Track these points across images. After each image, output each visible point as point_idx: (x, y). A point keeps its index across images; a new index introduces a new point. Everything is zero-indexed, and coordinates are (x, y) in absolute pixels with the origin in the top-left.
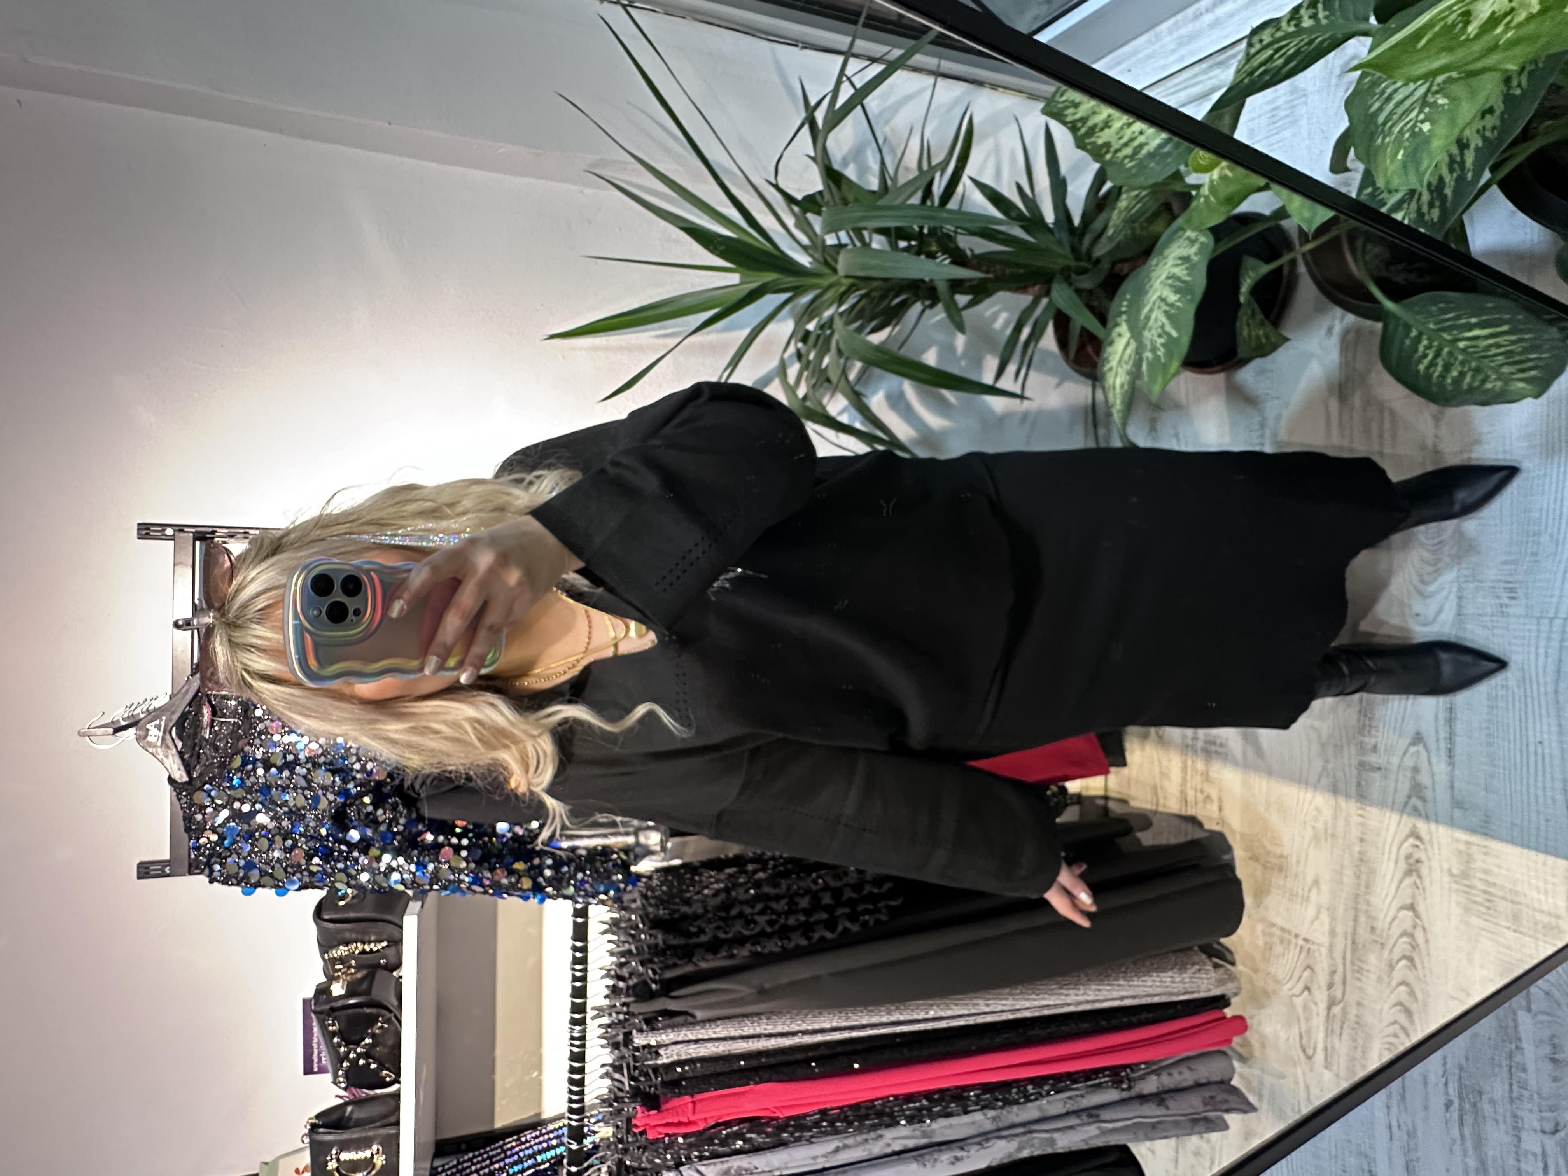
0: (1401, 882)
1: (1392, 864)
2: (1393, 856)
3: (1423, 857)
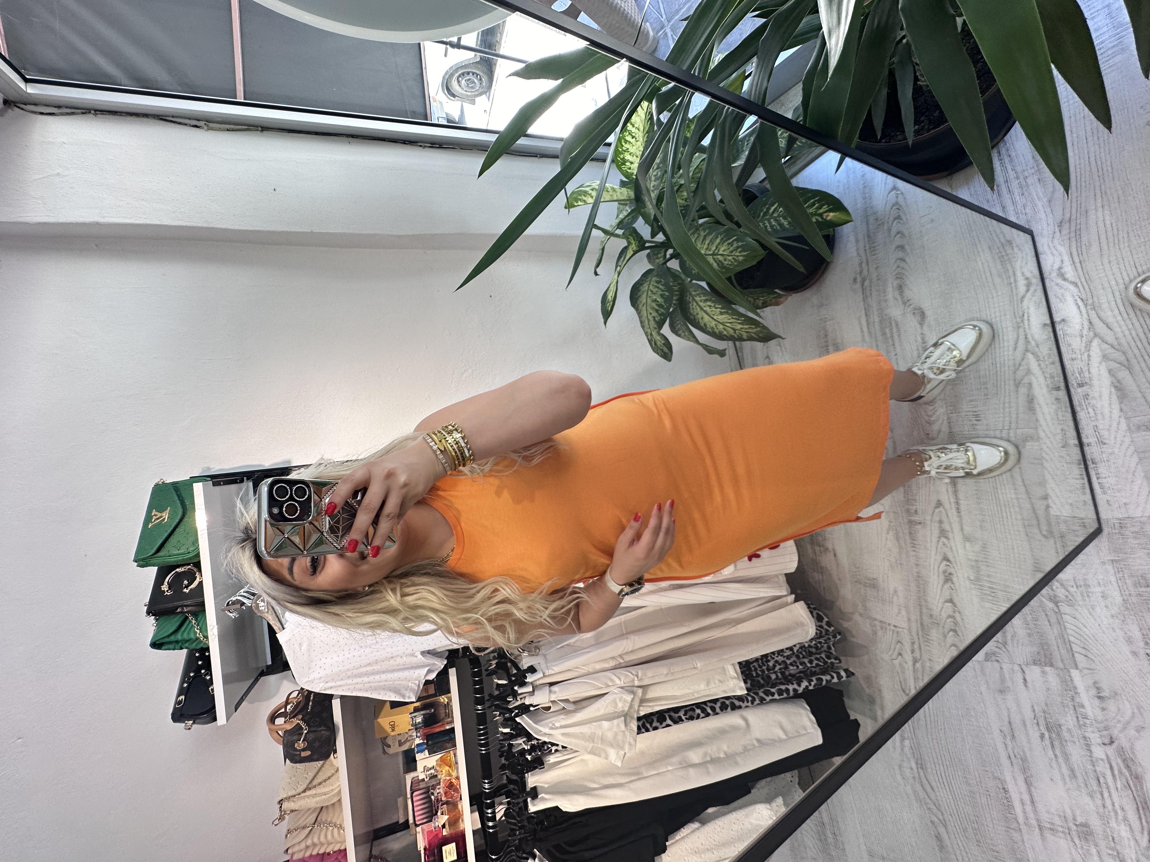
0: (943, 586)
1: (936, 577)
2: (936, 572)
3: (952, 571)
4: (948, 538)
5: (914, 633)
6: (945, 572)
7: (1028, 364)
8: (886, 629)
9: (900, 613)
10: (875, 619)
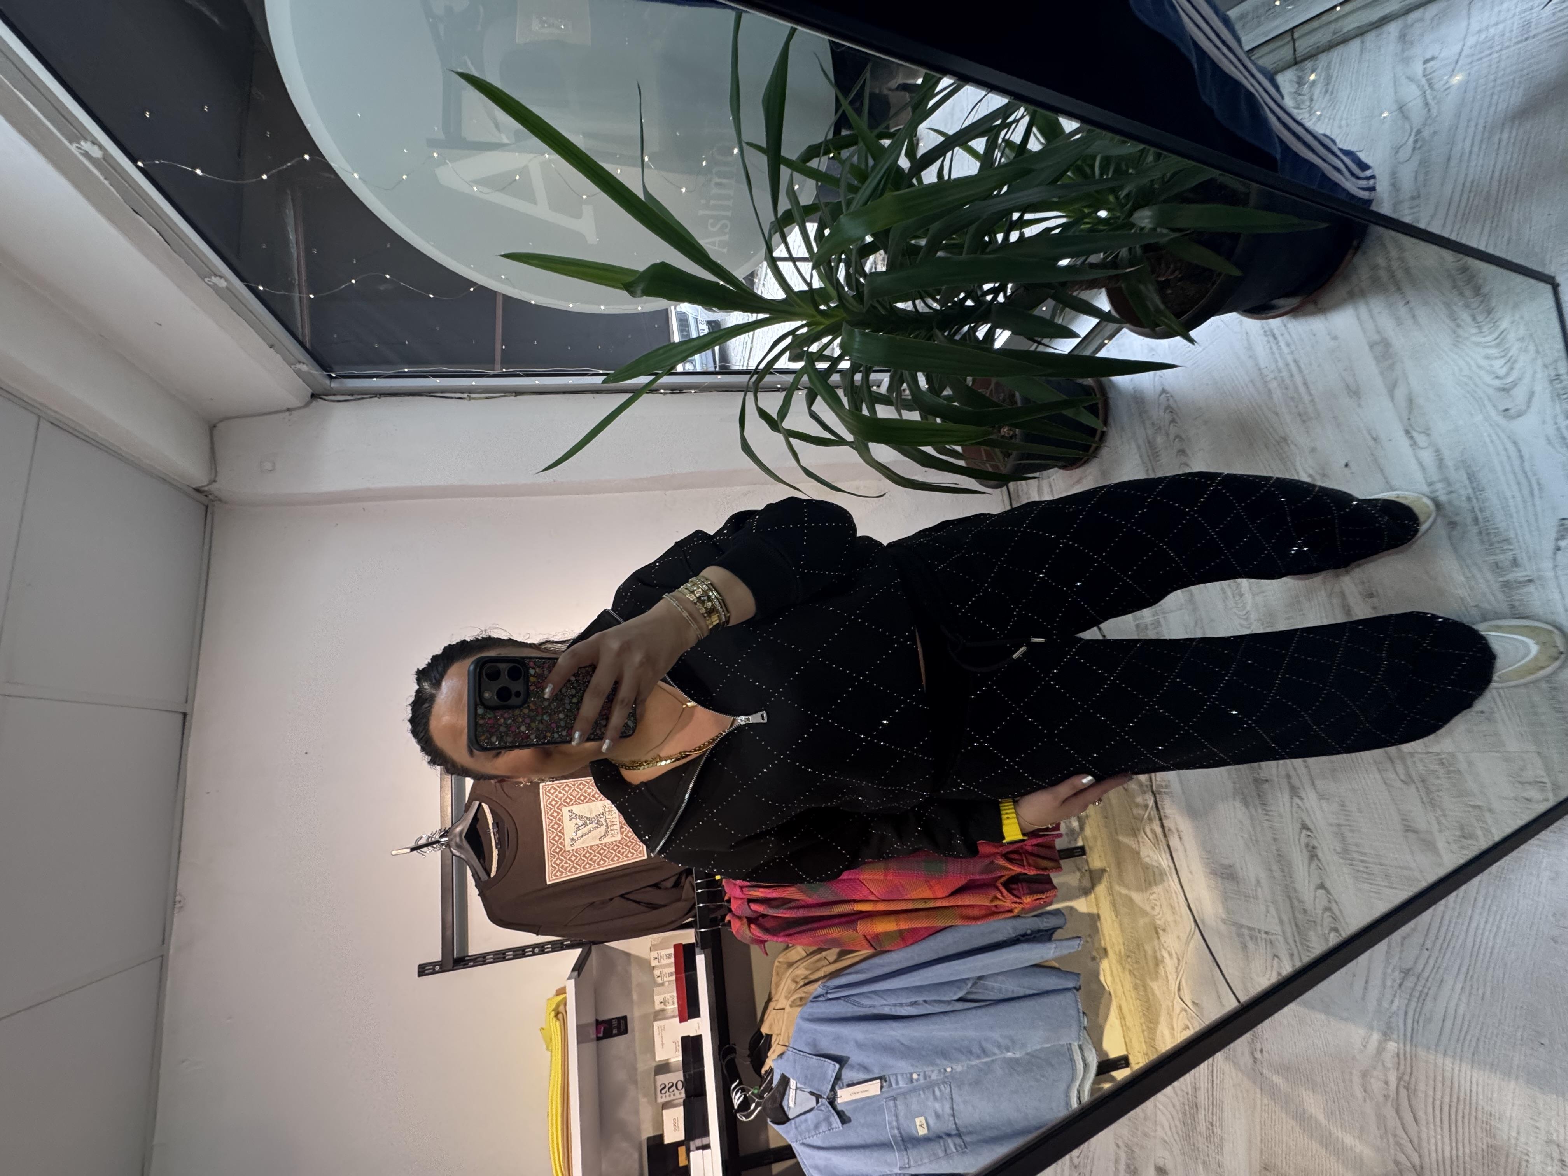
0: (1309, 868)
1: (1299, 855)
2: (1297, 847)
3: (1315, 843)
4: (1301, 799)
5: (1291, 941)
6: (1307, 845)
8: (1257, 939)
9: (1268, 912)
10: (1242, 926)
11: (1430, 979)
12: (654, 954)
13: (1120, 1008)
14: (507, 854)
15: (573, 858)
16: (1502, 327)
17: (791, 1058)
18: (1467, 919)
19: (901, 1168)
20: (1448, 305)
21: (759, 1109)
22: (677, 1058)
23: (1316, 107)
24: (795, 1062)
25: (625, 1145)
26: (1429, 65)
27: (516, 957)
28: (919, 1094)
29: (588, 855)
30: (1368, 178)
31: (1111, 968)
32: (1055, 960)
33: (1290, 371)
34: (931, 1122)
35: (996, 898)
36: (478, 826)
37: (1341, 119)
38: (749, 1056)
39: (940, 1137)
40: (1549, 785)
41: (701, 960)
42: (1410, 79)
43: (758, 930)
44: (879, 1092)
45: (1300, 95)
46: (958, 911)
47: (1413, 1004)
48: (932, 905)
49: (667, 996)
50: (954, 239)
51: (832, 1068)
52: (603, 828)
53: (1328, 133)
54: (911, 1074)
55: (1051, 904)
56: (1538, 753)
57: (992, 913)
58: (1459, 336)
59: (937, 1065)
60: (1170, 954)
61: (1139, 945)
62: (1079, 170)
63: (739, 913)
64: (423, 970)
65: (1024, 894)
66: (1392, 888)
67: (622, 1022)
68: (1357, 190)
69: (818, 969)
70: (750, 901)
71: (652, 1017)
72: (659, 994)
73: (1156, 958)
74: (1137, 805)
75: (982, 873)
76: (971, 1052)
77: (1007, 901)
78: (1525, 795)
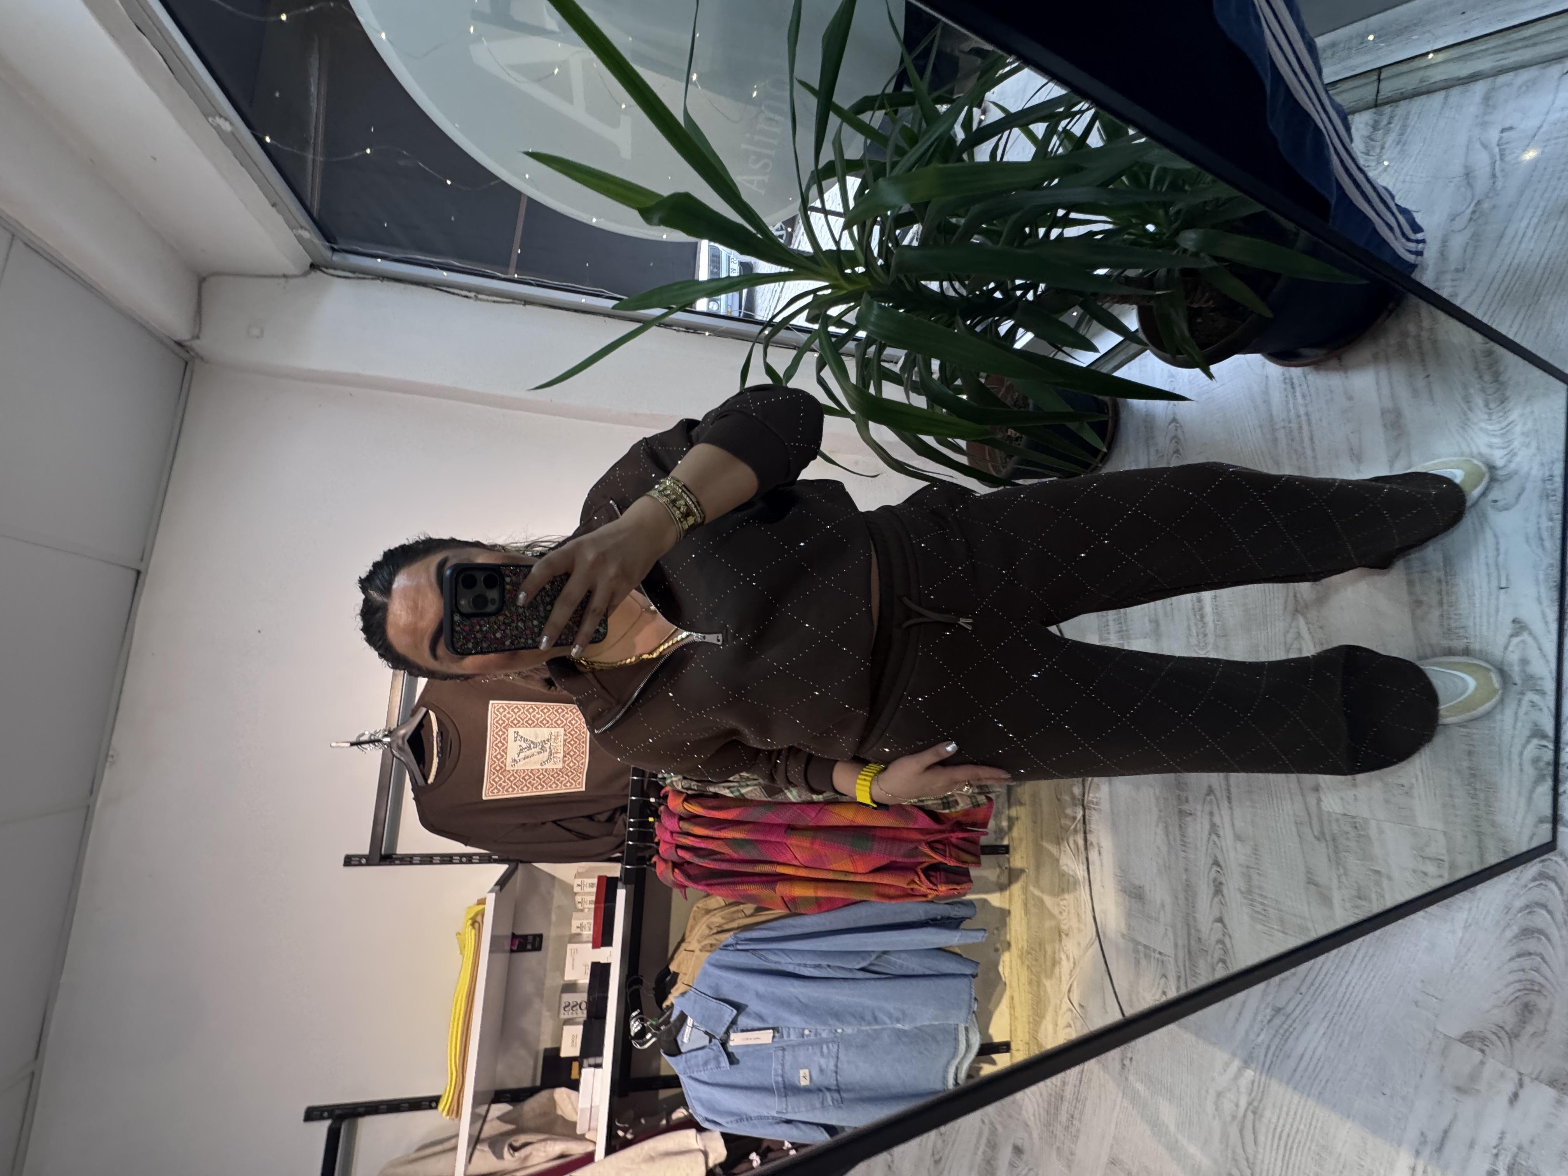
0: (1212, 901)
1: (1205, 888)
2: (1205, 880)
3: (1223, 879)
4: (1218, 836)
5: (1181, 964)
6: (1215, 880)
7: (1298, 628)
8: (1150, 957)
9: (1166, 934)
10: (1138, 943)
11: (1297, 1021)
12: (578, 881)
13: (1012, 998)
14: (447, 763)
15: (512, 779)
16: (1510, 419)
17: (693, 998)
18: (1343, 973)
19: (778, 1112)
20: (1465, 387)
21: (654, 1040)
22: (584, 980)
23: (1384, 157)
24: (695, 1001)
25: (523, 1052)
26: (1505, 134)
27: (443, 862)
28: (808, 1049)
29: (527, 777)
30: (1418, 242)
31: (1011, 961)
32: (959, 946)
33: (1300, 423)
34: (815, 1077)
35: (914, 882)
36: (422, 732)
37: (1407, 175)
38: (654, 989)
39: (820, 1090)
40: (1447, 865)
41: (621, 894)
42: (1485, 146)
43: (681, 875)
44: (770, 1041)
45: (1372, 140)
46: (875, 888)
47: (1277, 1040)
48: (851, 878)
49: (585, 922)
50: (995, 225)
51: (729, 1013)
52: (547, 754)
53: (1390, 188)
54: (803, 1029)
55: (965, 895)
56: (1445, 833)
57: (909, 895)
58: (1468, 419)
59: (830, 1025)
60: (1068, 958)
61: (1041, 944)
62: (1134, 178)
63: (665, 856)
64: (349, 861)
65: (941, 883)
66: (1283, 932)
67: (538, 939)
68: (1403, 251)
69: (733, 920)
70: (678, 847)
71: (567, 939)
72: (578, 919)
73: (1054, 958)
74: (1066, 816)
75: (904, 856)
76: (863, 1018)
77: (924, 886)
78: (1424, 869)
